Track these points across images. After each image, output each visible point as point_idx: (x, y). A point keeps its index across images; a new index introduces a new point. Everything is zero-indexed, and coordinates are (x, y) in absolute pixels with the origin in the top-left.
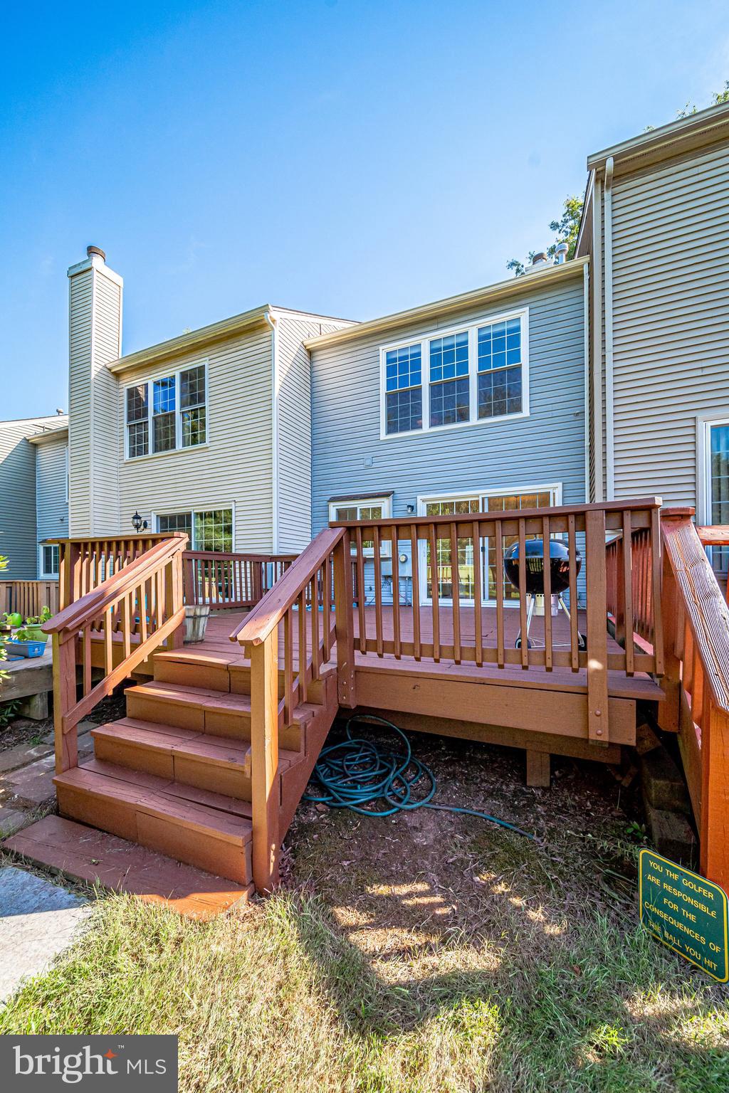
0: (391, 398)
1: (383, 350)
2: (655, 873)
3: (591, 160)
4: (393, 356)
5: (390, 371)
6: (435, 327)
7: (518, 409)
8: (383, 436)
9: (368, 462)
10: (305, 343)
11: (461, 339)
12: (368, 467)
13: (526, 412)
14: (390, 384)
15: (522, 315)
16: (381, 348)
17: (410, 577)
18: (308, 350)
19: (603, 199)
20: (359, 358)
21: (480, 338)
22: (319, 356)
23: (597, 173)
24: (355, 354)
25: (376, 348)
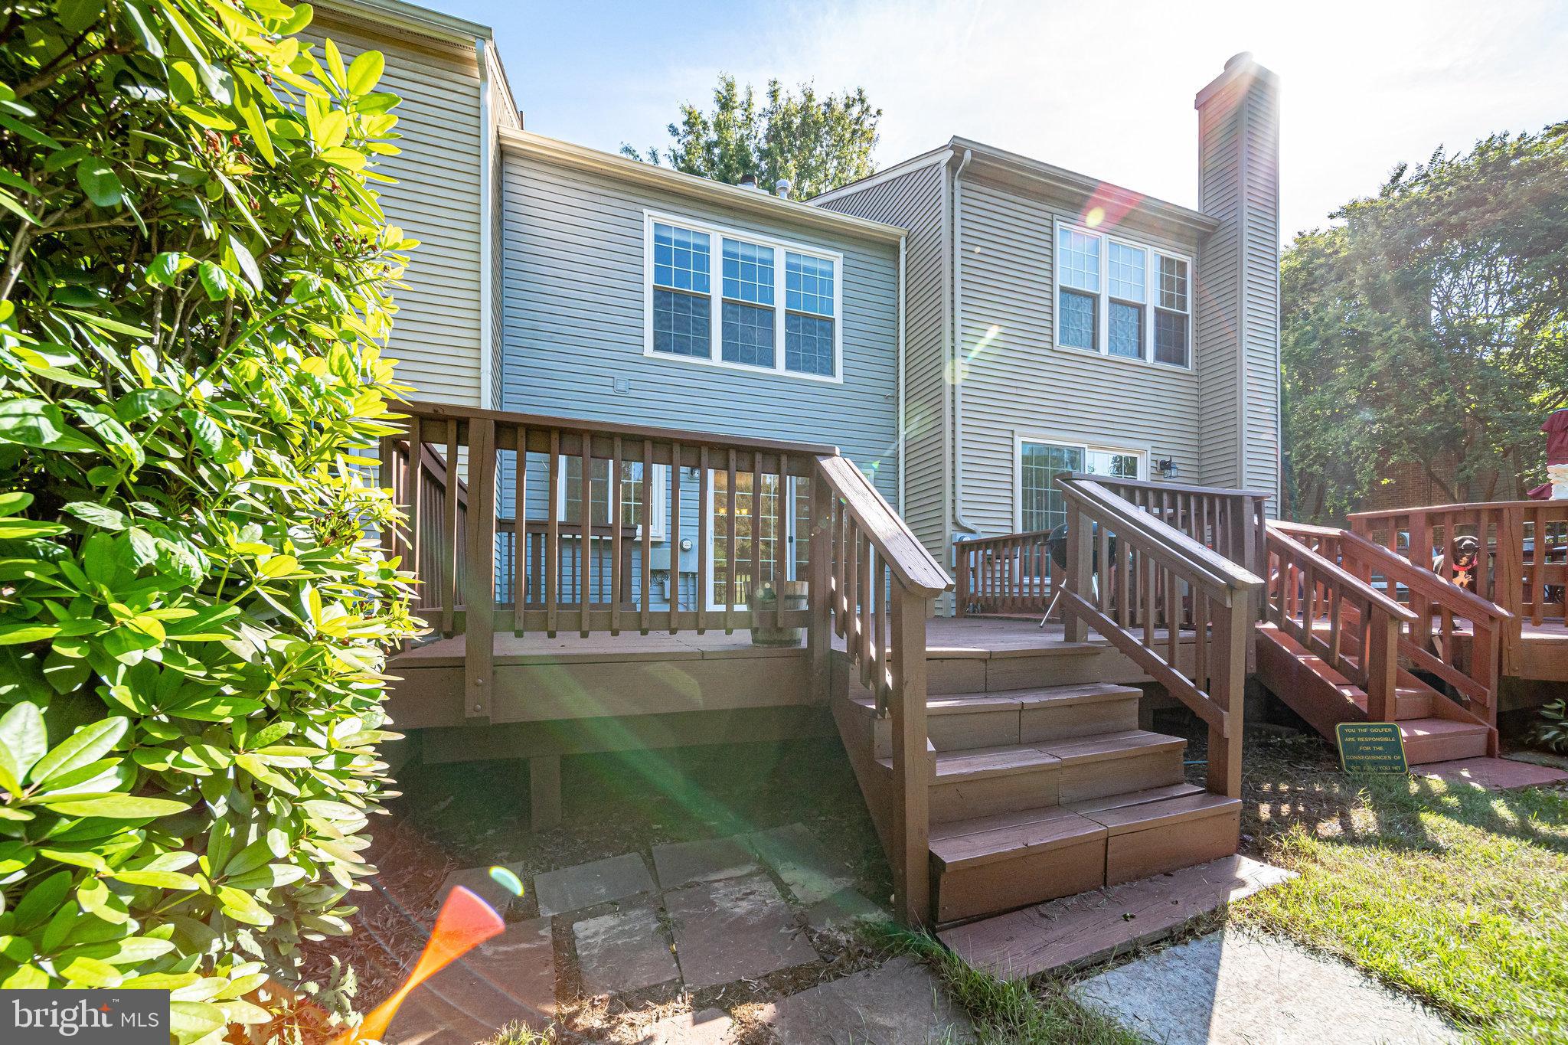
0: (660, 294)
1: (651, 218)
2: (1351, 735)
3: (957, 141)
4: (665, 234)
5: (661, 254)
6: (731, 221)
7: (831, 372)
8: (649, 350)
9: (622, 386)
10: (503, 131)
11: (765, 255)
12: (621, 394)
13: (839, 379)
14: (660, 273)
15: (838, 259)
16: (646, 211)
17: (694, 574)
18: (501, 145)
19: (953, 186)
20: (604, 209)
21: (788, 266)
22: (518, 170)
23: (954, 156)
24: (596, 198)
25: (639, 208)
